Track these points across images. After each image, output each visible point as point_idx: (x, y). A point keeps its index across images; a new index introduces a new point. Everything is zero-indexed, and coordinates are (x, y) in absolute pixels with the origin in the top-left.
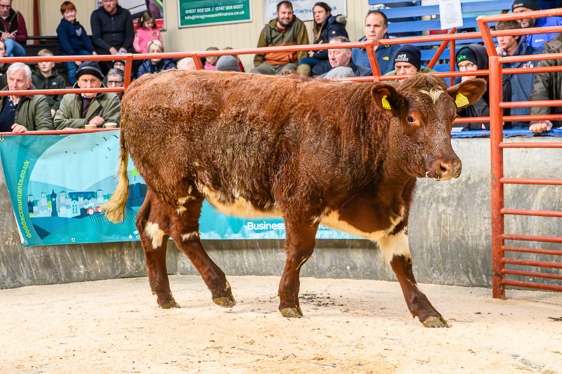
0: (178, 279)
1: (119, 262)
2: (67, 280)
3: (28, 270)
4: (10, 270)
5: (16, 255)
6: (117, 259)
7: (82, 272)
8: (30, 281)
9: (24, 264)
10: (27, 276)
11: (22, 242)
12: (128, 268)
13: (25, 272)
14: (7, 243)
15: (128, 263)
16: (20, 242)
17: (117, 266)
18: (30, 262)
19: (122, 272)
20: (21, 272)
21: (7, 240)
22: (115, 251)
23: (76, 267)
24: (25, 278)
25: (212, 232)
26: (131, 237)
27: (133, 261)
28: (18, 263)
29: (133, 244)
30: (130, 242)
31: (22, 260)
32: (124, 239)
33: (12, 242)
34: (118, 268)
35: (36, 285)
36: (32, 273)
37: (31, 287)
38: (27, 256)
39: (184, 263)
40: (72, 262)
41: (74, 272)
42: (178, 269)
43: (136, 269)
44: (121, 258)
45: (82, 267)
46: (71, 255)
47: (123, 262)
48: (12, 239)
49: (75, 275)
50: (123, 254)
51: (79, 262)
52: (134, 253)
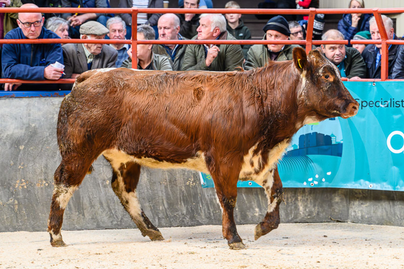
0: (349, 226)
1: (293, 207)
2: (242, 221)
3: (206, 210)
4: (190, 209)
5: (195, 196)
6: (290, 204)
7: (257, 214)
8: (207, 220)
9: (202, 205)
10: (205, 215)
11: (202, 183)
12: (301, 213)
13: (203, 211)
14: (188, 183)
15: (301, 208)
16: (200, 183)
17: (291, 210)
18: (209, 203)
19: (296, 217)
20: (199, 211)
21: (188, 180)
22: (289, 196)
23: (251, 210)
24: (203, 217)
25: (385, 184)
26: (305, 183)
27: (306, 206)
28: (198, 203)
29: (306, 191)
30: (304, 188)
31: (201, 200)
32: (299, 185)
33: (193, 182)
34: (291, 213)
35: (213, 224)
36: (210, 213)
37: (208, 226)
38: (206, 196)
39: (355, 212)
40: (248, 205)
41: (250, 214)
42: (350, 216)
43: (309, 215)
44: (295, 203)
45: (257, 210)
46: (247, 198)
47: (296, 208)
48: (193, 180)
49: (250, 217)
50: (297, 199)
51: (255, 205)
52: (307, 199)
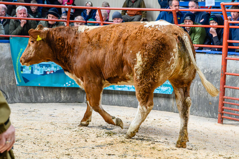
0: (84, 105)
1: (59, 96)
2: (35, 102)
3: (19, 96)
4: (11, 96)
5: (14, 89)
6: (58, 94)
7: (42, 99)
8: (19, 101)
9: (17, 94)
10: (18, 98)
11: (17, 84)
12: (63, 98)
13: (17, 97)
14: (10, 84)
15: (63, 96)
16: (16, 84)
17: (58, 97)
18: (20, 93)
19: (60, 100)
20: (15, 97)
21: (10, 82)
22: (57, 90)
23: (40, 97)
24: (17, 99)
26: (65, 85)
27: (65, 95)
28: (15, 93)
29: (65, 88)
31: (16, 91)
32: (62, 86)
33: (13, 83)
34: (58, 98)
35: (21, 103)
36: (20, 98)
37: (19, 104)
38: (19, 90)
40: (38, 94)
41: (39, 99)
43: (66, 99)
44: (60, 94)
45: (42, 96)
46: (38, 91)
47: (60, 96)
48: (12, 82)
49: (39, 100)
50: (61, 92)
51: (41, 94)
52: (65, 92)
